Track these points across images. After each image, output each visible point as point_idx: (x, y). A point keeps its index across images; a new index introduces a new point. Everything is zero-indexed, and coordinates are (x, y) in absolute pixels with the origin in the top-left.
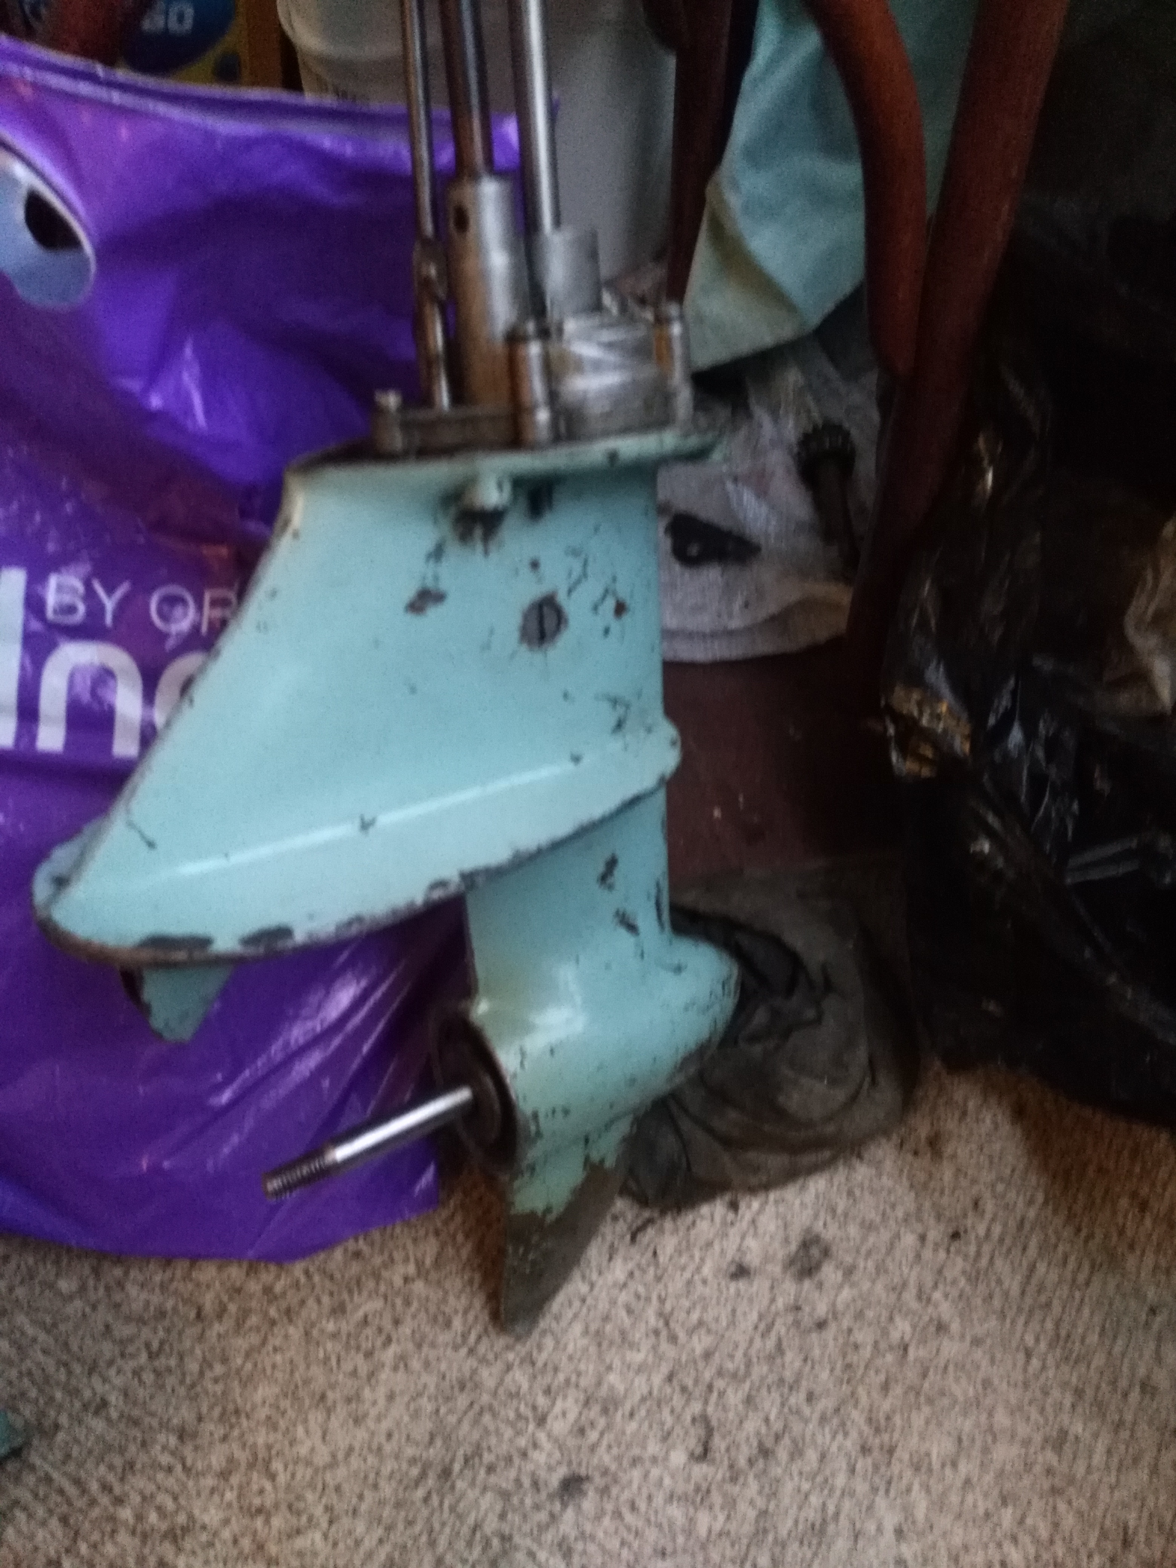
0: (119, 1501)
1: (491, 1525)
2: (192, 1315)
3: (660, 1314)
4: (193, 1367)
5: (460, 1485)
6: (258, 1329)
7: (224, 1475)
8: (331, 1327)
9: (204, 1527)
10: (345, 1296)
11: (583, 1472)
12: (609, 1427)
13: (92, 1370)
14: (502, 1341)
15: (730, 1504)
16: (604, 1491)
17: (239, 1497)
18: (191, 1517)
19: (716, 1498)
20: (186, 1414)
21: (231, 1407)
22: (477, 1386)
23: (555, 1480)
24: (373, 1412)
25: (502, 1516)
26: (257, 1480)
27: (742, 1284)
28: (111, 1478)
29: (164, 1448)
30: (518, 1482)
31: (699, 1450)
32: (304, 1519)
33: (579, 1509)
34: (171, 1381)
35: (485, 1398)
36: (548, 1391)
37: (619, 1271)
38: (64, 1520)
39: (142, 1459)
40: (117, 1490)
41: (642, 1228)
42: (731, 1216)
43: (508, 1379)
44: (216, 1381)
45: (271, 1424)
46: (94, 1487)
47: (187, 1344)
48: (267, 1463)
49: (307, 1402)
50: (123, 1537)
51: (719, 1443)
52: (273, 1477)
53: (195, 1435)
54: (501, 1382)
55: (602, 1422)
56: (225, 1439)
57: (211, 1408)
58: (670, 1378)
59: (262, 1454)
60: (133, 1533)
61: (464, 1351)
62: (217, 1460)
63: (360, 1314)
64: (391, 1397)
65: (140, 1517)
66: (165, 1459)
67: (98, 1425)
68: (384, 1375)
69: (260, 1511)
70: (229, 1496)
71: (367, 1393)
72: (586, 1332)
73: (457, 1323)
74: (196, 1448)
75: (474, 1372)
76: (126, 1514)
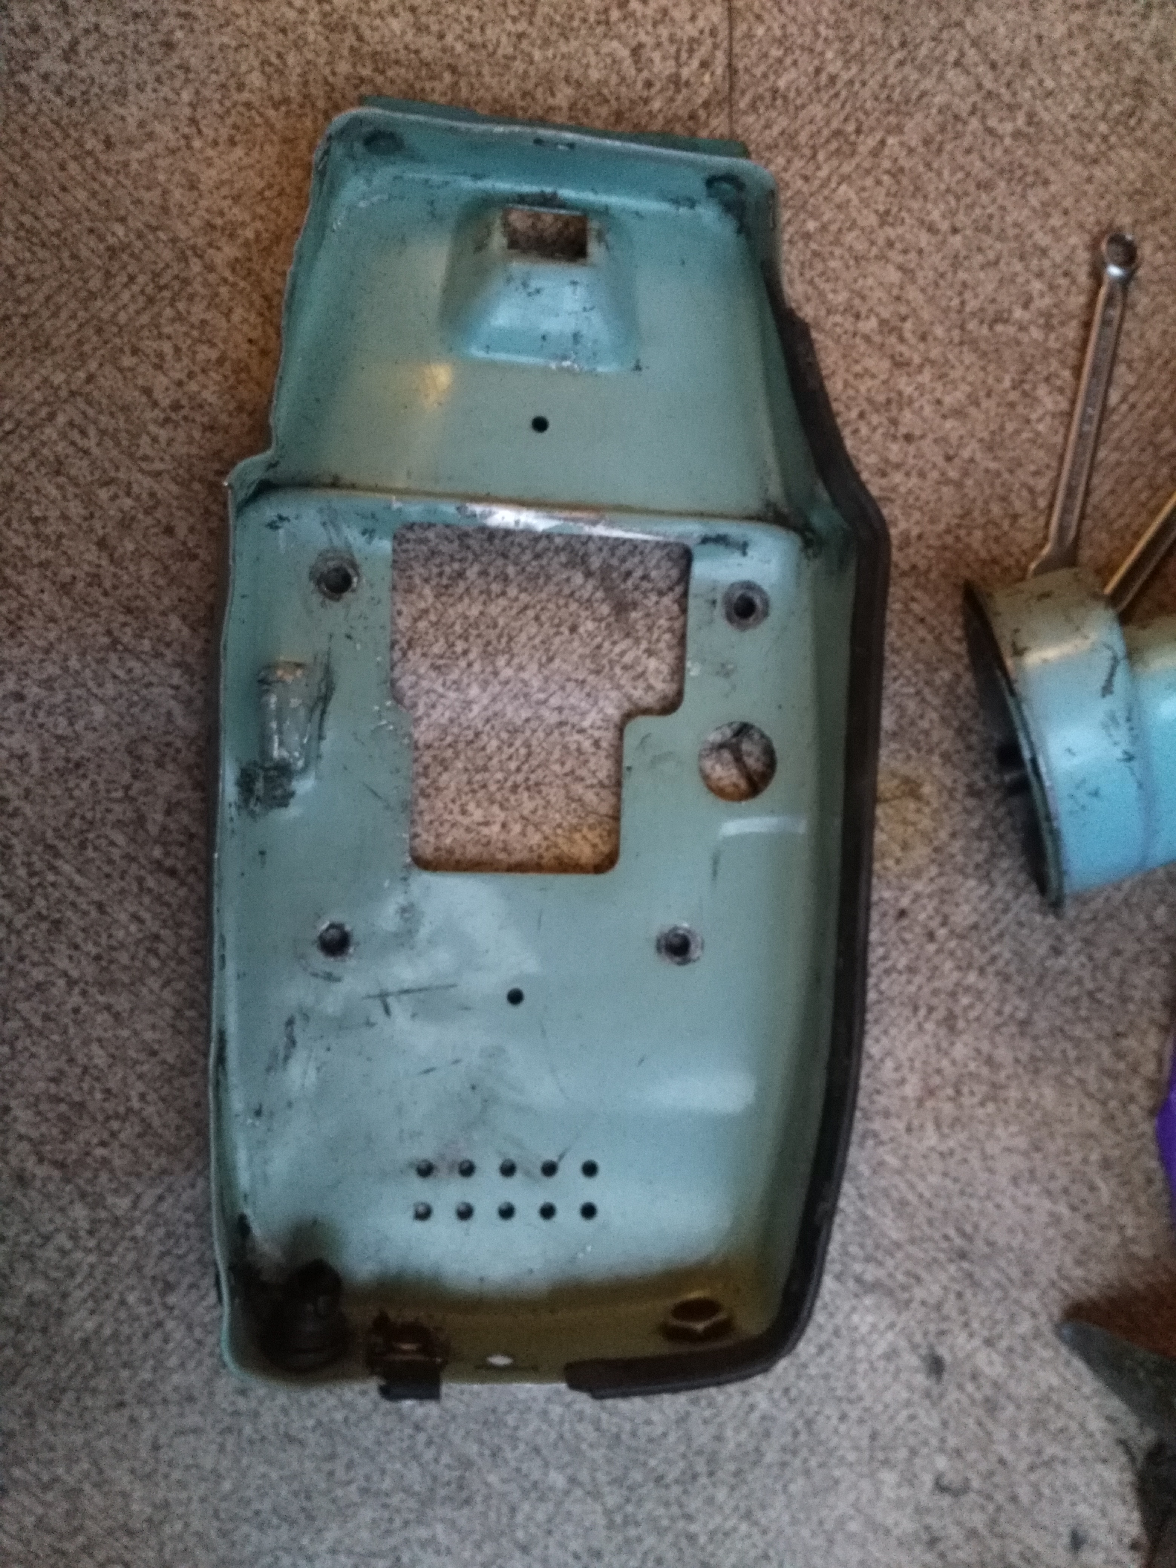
0: (982, 971)
1: (919, 1293)
2: (1120, 1028)
3: (1053, 1458)
4: (1078, 1030)
5: (952, 1268)
6: (1100, 1089)
7: (990, 1061)
8: (1094, 1157)
9: (952, 1044)
10: (1117, 1171)
11: (946, 1376)
12: (973, 1402)
13: (1087, 941)
14: (1056, 1312)
15: (899, 1504)
16: (927, 1395)
17: (971, 1074)
18: (961, 1032)
19: (905, 1492)
20: (1041, 1025)
21: (1041, 1065)
22: (1025, 1287)
23: (943, 1352)
24: (1019, 1194)
25: (923, 1303)
26: (981, 1090)
27: (1066, 1540)
28: (1000, 963)
29: (1016, 1008)
30: (945, 1319)
31: (945, 1482)
32: (946, 1131)
33: (917, 1370)
34: (1068, 1011)
35: (1014, 1293)
36: (1011, 1350)
37: (1096, 1424)
38: (975, 927)
39: (1010, 989)
40: (991, 970)
41: (1128, 1451)
42: (1127, 1540)
43: (1026, 1315)
44: (1064, 1052)
45: (1024, 1102)
46: (996, 949)
47: (1096, 1024)
48: (994, 1099)
49: (1036, 1135)
50: (956, 975)
51: (946, 1501)
52: (982, 1104)
53: (1022, 1034)
54: (1025, 1308)
55: (978, 1396)
56: (1017, 1061)
57: (1043, 1049)
58: (1002, 1462)
59: (1002, 1094)
60: (957, 984)
61: (1054, 1276)
62: (1003, 1054)
63: (1101, 1184)
64: (1029, 1209)
65: (967, 989)
66: (1008, 1009)
67: (1042, 950)
68: (1047, 1204)
69: (958, 1092)
70: (972, 1066)
71: (1035, 1188)
72: (1051, 1389)
73: (1078, 1272)
74: (1012, 1036)
75: (1036, 1285)
76: (972, 978)
